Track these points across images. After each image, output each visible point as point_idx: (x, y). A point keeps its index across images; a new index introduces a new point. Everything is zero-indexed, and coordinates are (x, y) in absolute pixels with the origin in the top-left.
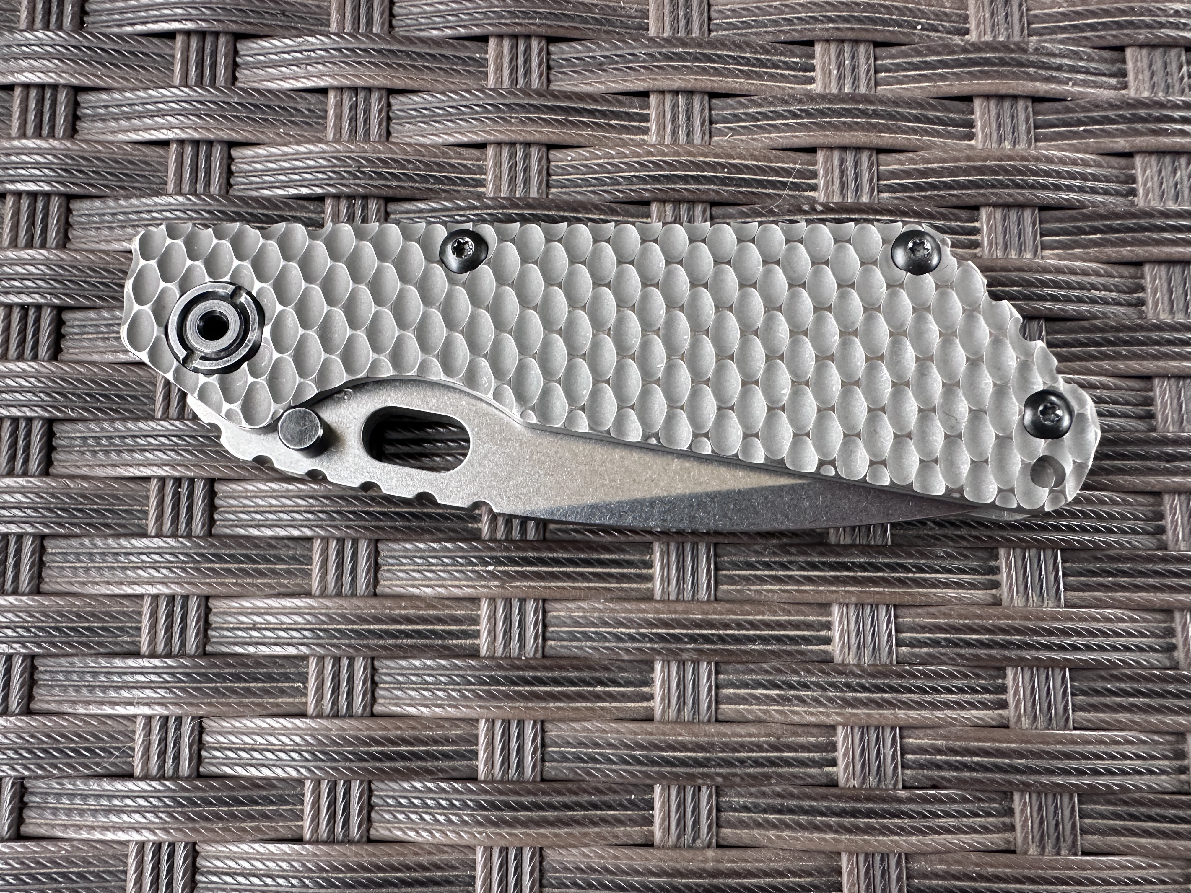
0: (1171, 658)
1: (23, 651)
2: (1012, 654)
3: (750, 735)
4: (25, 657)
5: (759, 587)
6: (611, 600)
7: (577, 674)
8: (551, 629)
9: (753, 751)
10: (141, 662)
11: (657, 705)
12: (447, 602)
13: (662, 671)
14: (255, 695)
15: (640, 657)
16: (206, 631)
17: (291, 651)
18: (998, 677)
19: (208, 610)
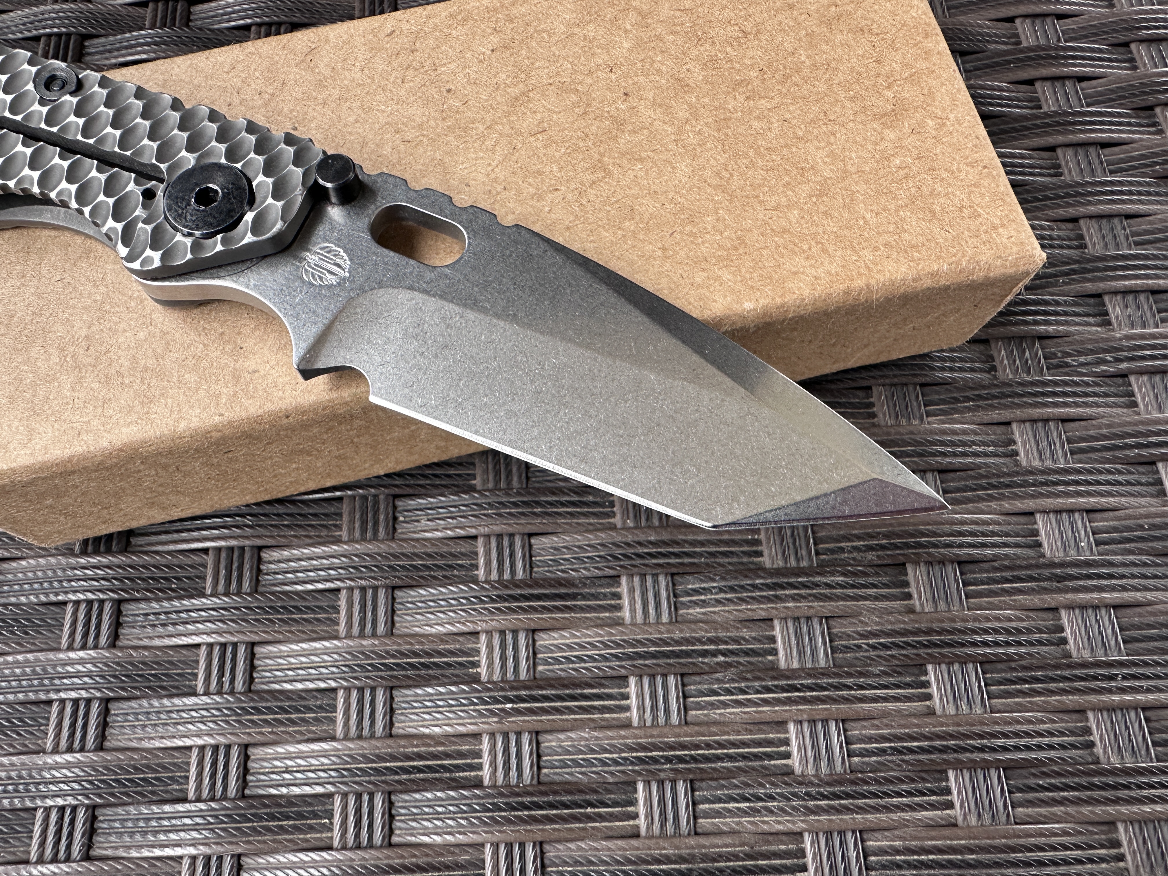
0: (1092, 754)
1: (86, 802)
2: (951, 756)
3: (727, 846)
4: (88, 807)
5: (723, 711)
6: (595, 729)
7: (569, 798)
8: (545, 758)
9: (730, 860)
10: (188, 807)
11: (642, 822)
12: (453, 739)
13: (644, 790)
14: (287, 832)
15: (623, 778)
16: (245, 776)
17: (319, 790)
18: (942, 780)
19: (247, 757)
